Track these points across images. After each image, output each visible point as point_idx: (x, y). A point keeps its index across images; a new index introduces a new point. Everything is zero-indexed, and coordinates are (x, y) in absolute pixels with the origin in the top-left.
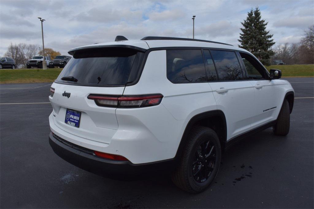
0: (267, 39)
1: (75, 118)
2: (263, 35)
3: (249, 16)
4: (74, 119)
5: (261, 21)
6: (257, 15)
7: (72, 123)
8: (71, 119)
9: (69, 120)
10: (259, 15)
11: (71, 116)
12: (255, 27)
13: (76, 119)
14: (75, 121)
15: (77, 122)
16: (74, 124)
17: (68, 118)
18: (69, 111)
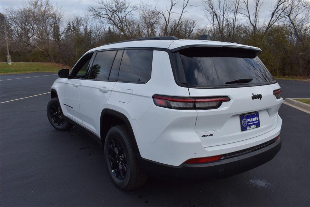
1: (254, 119)
4: (253, 122)
7: (252, 127)
8: (249, 124)
9: (248, 125)
11: (248, 121)
13: (256, 120)
14: (255, 122)
15: (257, 122)
16: (255, 126)
17: (245, 124)
18: (245, 116)
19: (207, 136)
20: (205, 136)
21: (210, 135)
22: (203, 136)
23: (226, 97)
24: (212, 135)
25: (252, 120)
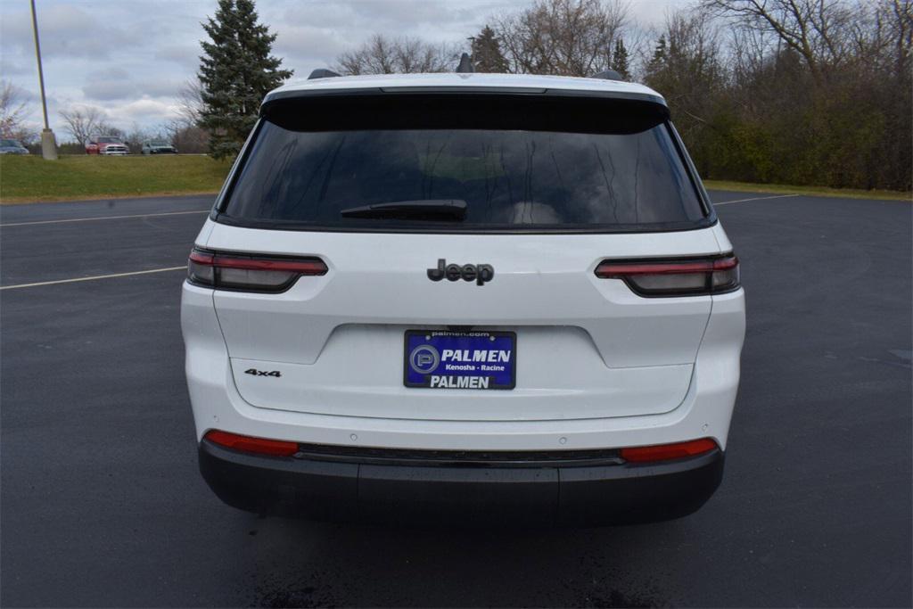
0: (279, 80)
1: (482, 355)
2: (268, 68)
3: (223, 8)
4: (476, 364)
5: (256, 28)
6: (245, 9)
7: (465, 381)
8: (450, 367)
9: (441, 371)
10: (252, 11)
11: (445, 356)
12: (244, 44)
13: (490, 360)
14: (485, 368)
15: (502, 368)
16: (484, 382)
17: (428, 366)
18: (428, 338)
19: (262, 374)
20: (254, 372)
21: (271, 374)
22: (247, 372)
23: (316, 259)
24: (278, 375)
25: (471, 356)
